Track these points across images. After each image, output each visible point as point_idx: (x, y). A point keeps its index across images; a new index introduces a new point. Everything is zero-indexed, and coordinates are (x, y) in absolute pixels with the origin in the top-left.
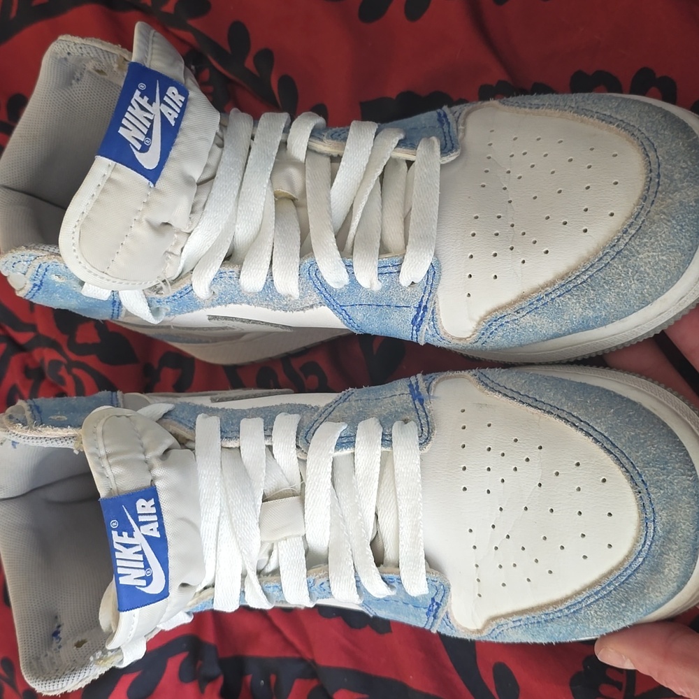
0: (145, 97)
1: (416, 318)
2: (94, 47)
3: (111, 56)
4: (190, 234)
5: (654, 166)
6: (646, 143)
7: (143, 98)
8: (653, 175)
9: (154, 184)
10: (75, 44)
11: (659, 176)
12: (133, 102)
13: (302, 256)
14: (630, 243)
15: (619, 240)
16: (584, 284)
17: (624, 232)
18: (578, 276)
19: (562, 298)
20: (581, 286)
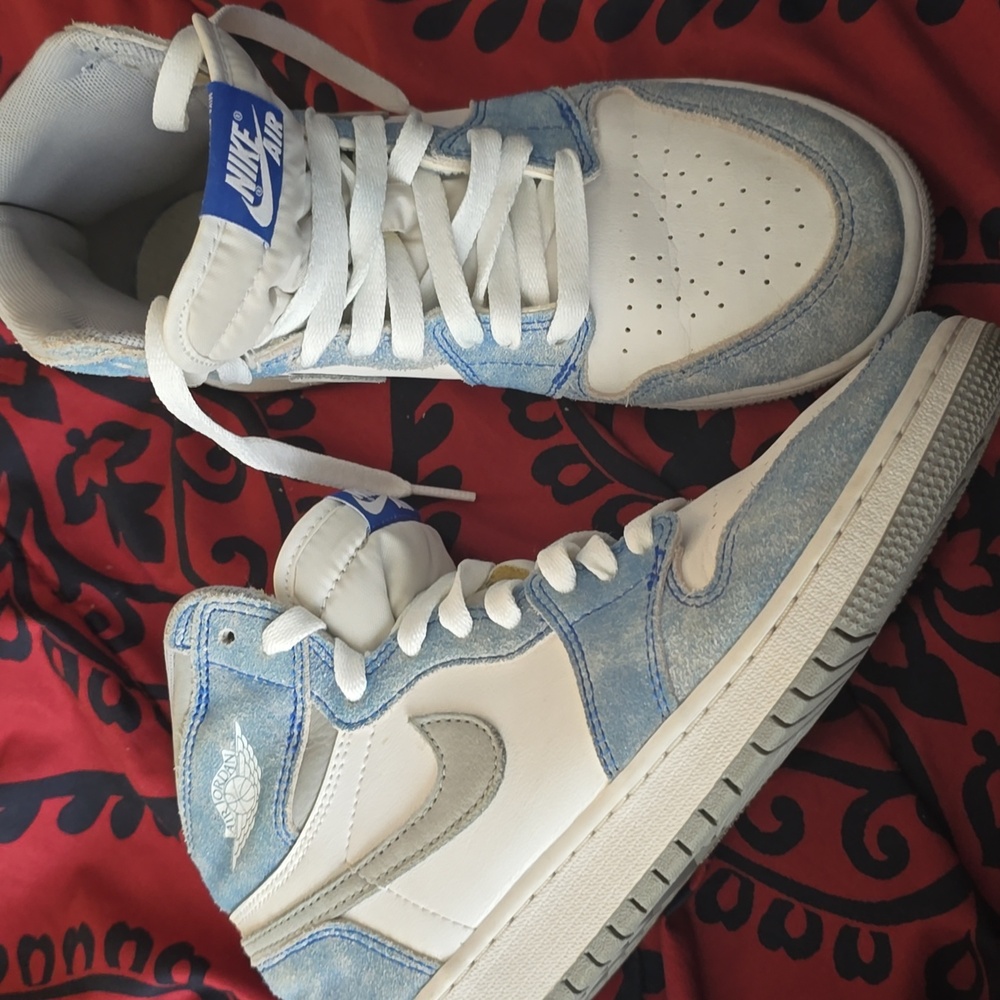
0: (245, 131)
1: (559, 376)
2: (134, 43)
3: (155, 54)
4: (293, 295)
5: (847, 210)
6: (834, 179)
7: (242, 132)
8: (846, 221)
9: (269, 242)
10: (107, 38)
11: (852, 222)
12: (233, 139)
13: (426, 310)
14: (820, 300)
15: (807, 296)
16: (765, 344)
17: (814, 287)
18: (758, 335)
19: (738, 358)
20: (761, 346)
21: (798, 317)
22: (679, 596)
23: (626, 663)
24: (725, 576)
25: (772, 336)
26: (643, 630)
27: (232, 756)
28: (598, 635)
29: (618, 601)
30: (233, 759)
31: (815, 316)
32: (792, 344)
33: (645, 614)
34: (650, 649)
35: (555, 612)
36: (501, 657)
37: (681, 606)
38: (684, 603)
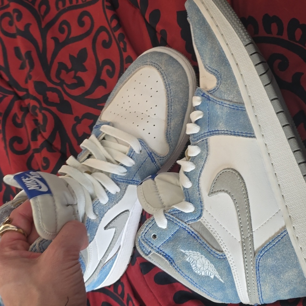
1: (151, 159)
14: (168, 80)
15: (165, 83)
16: (172, 100)
17: (164, 79)
18: (169, 100)
19: (173, 109)
20: (172, 101)
21: (170, 87)
22: (215, 90)
23: (225, 115)
24: (216, 73)
25: (171, 97)
26: (219, 105)
27: (190, 259)
28: (215, 123)
29: (209, 113)
30: (191, 259)
31: (171, 83)
32: (176, 93)
33: (215, 103)
34: (225, 105)
35: (203, 135)
36: (206, 158)
37: (218, 90)
38: (218, 89)
